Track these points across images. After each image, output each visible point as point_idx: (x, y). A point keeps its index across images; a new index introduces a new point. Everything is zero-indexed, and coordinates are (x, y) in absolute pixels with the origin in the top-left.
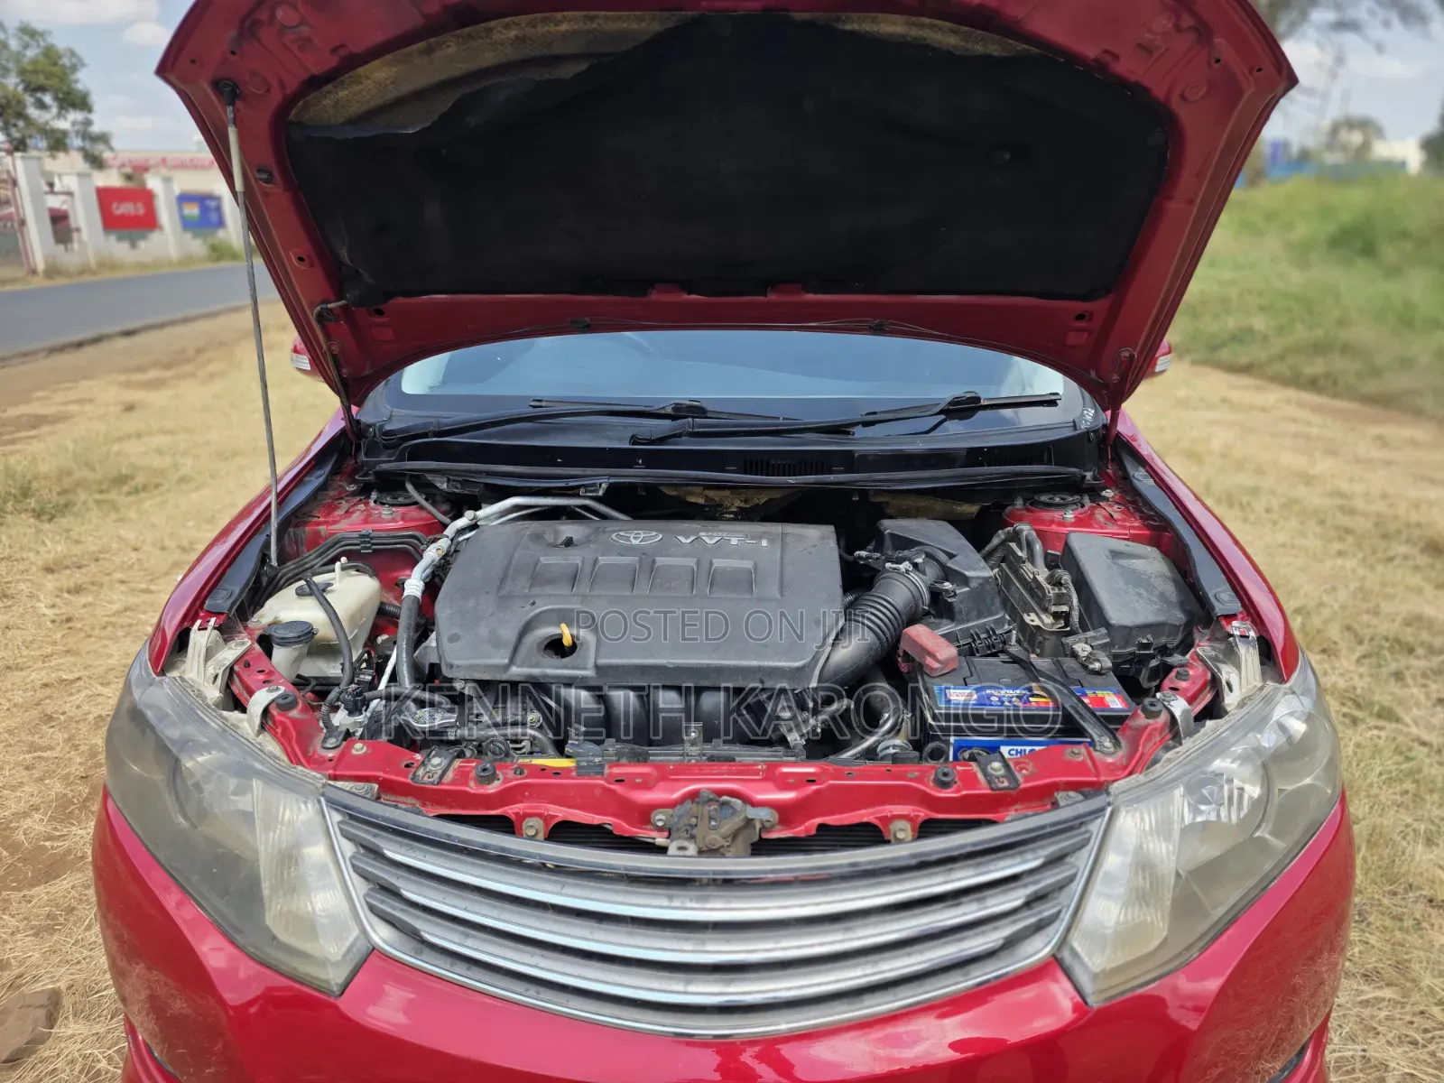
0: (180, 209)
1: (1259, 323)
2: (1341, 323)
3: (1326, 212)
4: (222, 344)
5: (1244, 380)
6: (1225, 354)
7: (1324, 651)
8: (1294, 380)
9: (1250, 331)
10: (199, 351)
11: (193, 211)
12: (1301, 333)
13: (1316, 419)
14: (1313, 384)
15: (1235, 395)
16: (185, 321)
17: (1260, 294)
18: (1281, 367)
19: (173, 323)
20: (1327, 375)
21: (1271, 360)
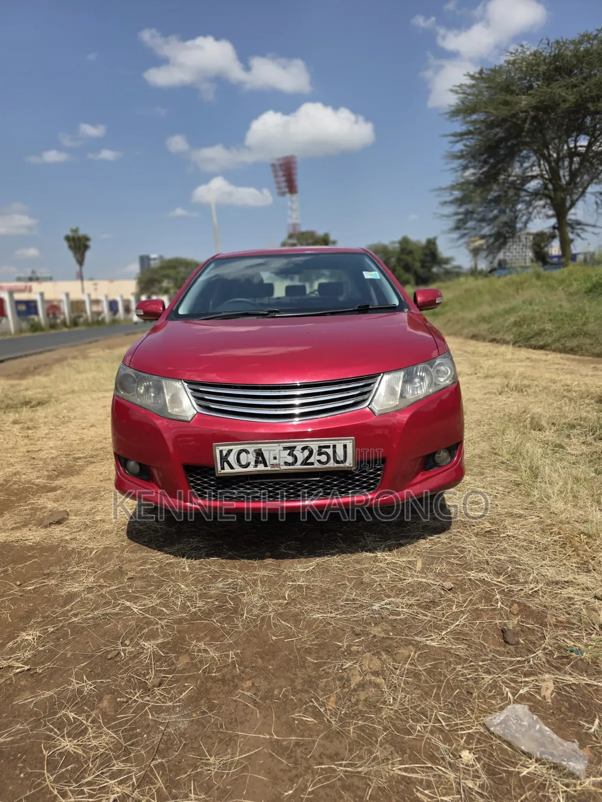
0: (16, 307)
1: (549, 326)
2: (585, 324)
3: (588, 278)
4: (46, 365)
5: (542, 352)
6: (533, 342)
7: (540, 430)
8: (564, 350)
9: (544, 330)
10: (35, 368)
11: (23, 308)
12: (568, 329)
13: (567, 363)
14: (572, 351)
15: (534, 356)
16: (26, 356)
17: (550, 314)
18: (558, 345)
19: (21, 357)
20: (578, 346)
21: (554, 342)
